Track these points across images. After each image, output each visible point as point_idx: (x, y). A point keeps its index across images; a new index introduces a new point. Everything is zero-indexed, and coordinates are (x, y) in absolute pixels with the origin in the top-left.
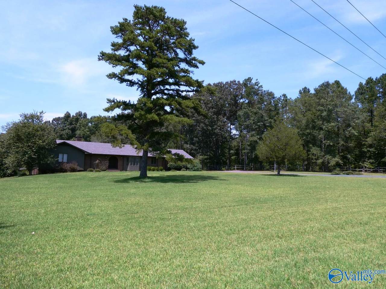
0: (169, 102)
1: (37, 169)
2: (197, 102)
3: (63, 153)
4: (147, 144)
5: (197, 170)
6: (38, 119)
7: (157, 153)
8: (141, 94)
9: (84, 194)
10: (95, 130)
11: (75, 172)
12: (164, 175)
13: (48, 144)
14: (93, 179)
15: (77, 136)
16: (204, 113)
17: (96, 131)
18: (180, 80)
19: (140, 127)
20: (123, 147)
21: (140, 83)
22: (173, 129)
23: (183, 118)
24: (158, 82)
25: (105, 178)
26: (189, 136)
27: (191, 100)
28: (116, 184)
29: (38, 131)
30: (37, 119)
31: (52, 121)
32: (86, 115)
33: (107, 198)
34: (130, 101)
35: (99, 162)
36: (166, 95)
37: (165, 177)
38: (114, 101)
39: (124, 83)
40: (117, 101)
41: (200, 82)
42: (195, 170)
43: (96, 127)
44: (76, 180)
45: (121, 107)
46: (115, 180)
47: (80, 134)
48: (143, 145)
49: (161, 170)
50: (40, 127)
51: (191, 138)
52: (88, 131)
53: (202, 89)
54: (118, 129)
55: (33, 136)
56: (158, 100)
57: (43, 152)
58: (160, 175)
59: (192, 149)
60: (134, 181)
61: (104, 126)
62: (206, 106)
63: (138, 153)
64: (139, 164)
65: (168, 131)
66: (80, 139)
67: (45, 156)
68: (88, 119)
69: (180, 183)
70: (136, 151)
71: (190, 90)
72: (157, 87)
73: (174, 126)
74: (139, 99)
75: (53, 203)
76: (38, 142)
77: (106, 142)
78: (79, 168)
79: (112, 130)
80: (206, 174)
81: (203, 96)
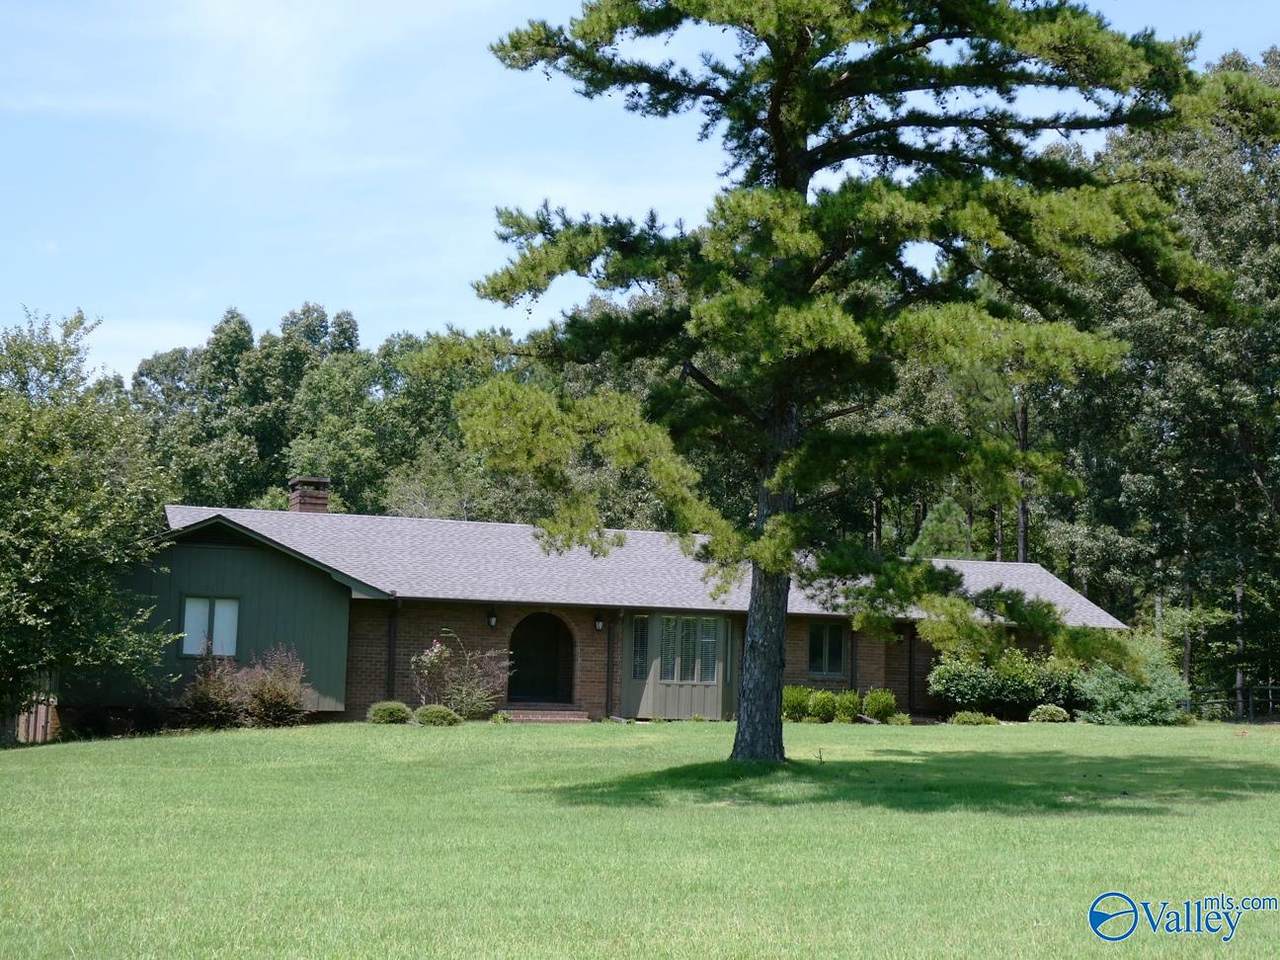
0: (940, 208)
1: (48, 705)
2: (1149, 200)
3: (212, 598)
4: (783, 524)
5: (1156, 716)
6: (54, 369)
7: (860, 593)
8: (731, 160)
9: (363, 881)
10: (414, 431)
11: (292, 724)
12: (909, 754)
13: (122, 535)
14: (412, 777)
15: (293, 475)
16: (1203, 284)
17: (417, 436)
18: (1013, 46)
19: (725, 400)
20: (614, 550)
21: (723, 84)
22: (957, 411)
23: (1047, 328)
24: (853, 67)
25: (493, 769)
26: (1087, 458)
27: (1105, 186)
28: (571, 812)
29: (54, 448)
30: (45, 370)
31: (135, 378)
32: (354, 326)
33: (519, 913)
34: (653, 218)
35: (447, 654)
36: (908, 163)
37: (913, 766)
38: (544, 226)
39: (613, 90)
40: (567, 224)
41: (1172, 48)
42: (1135, 719)
43: (420, 413)
44: (298, 782)
45: (598, 263)
46: (557, 784)
47: (313, 464)
48: (756, 534)
49: (883, 716)
50: (69, 423)
51: (1102, 475)
52: (366, 442)
53: (1184, 100)
54: (581, 418)
55: (27, 483)
56: (860, 200)
57: (87, 588)
58: (878, 752)
59: (1108, 560)
60: (690, 795)
61: (481, 404)
62: (1207, 227)
63: (722, 589)
64: (719, 667)
65: (921, 421)
66: (321, 493)
67: (97, 616)
68: (366, 360)
69: (1028, 811)
70: (707, 575)
71: (1091, 111)
72: (841, 110)
73: (972, 389)
74: (718, 199)
75: (174, 941)
76: (54, 519)
77: (485, 516)
78: (311, 701)
79: (536, 427)
80: (1224, 750)
81: (1188, 149)
